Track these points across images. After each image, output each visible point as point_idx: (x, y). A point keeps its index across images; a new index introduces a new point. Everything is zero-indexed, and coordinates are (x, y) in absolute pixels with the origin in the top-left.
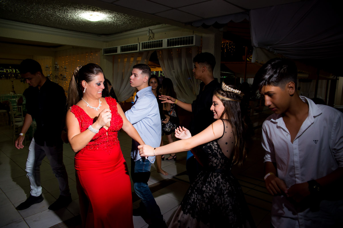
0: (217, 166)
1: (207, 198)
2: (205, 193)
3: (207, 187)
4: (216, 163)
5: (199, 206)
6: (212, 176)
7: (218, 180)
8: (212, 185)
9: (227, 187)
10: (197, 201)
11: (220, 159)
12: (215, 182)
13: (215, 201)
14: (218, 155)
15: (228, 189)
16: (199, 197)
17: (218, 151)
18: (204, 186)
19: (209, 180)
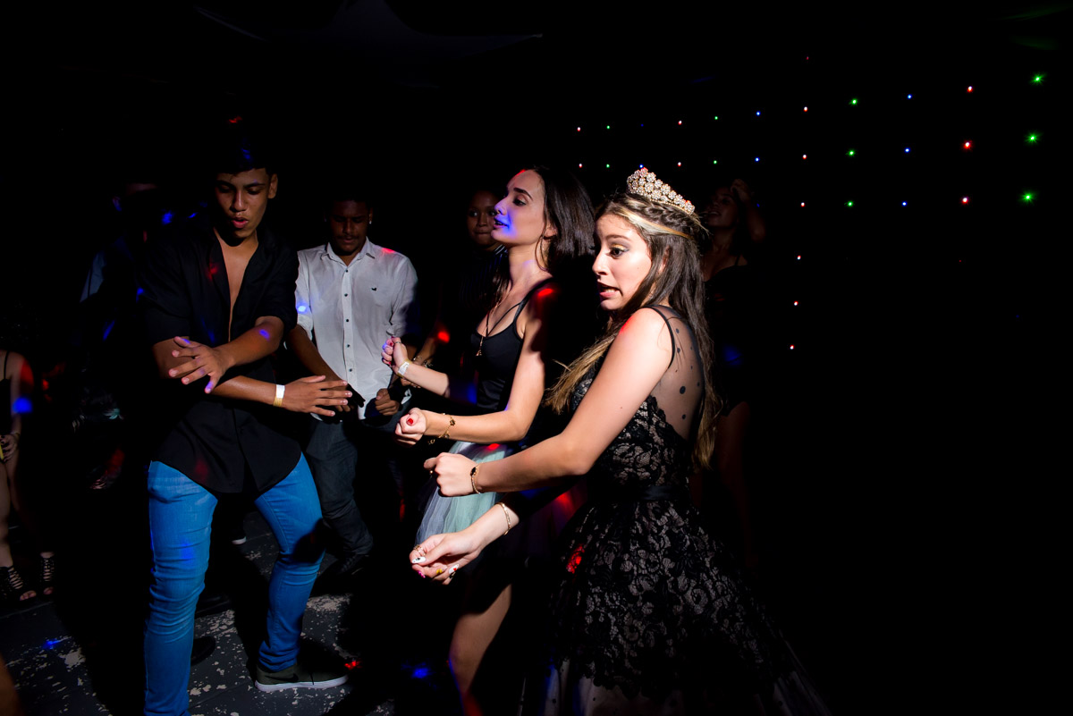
0: (655, 475)
1: (647, 596)
2: (633, 583)
3: (637, 555)
4: (647, 468)
5: (620, 636)
6: (644, 512)
7: (671, 521)
8: (653, 544)
9: (704, 543)
10: (606, 617)
11: (662, 449)
12: (663, 531)
13: (683, 598)
14: (653, 435)
15: (711, 549)
16: (611, 600)
17: (650, 422)
18: (626, 557)
19: (637, 529)
